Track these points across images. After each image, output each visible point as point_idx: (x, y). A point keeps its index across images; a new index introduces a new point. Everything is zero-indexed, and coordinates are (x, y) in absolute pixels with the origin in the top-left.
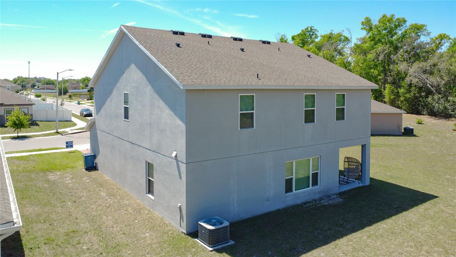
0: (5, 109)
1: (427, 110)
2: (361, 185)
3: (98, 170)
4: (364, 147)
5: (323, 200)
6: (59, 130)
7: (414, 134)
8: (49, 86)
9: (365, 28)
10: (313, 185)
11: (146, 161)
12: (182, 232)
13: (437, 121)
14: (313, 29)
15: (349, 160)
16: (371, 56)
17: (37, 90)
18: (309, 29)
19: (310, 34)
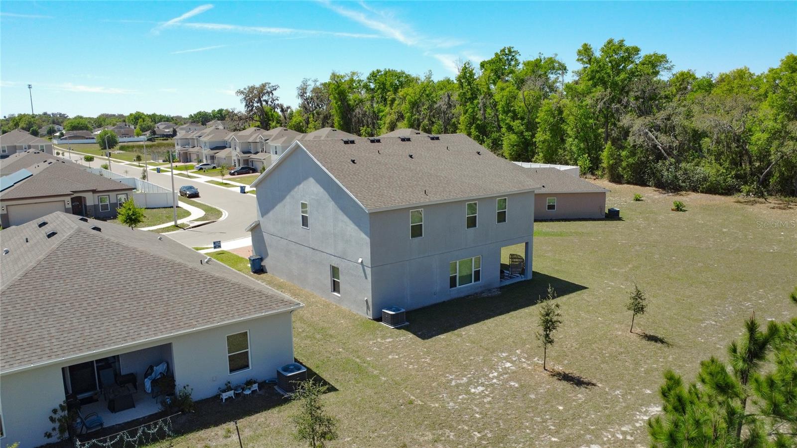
0: (98, 196)
1: (654, 180)
2: (523, 279)
3: (267, 273)
4: (527, 244)
5: (484, 293)
6: (179, 222)
7: (620, 216)
8: (79, 133)
9: (582, 59)
10: (475, 281)
11: (331, 265)
12: (369, 319)
13: (661, 196)
14: (512, 50)
15: (512, 257)
16: (588, 101)
17: (62, 141)
18: (507, 51)
19: (508, 59)
